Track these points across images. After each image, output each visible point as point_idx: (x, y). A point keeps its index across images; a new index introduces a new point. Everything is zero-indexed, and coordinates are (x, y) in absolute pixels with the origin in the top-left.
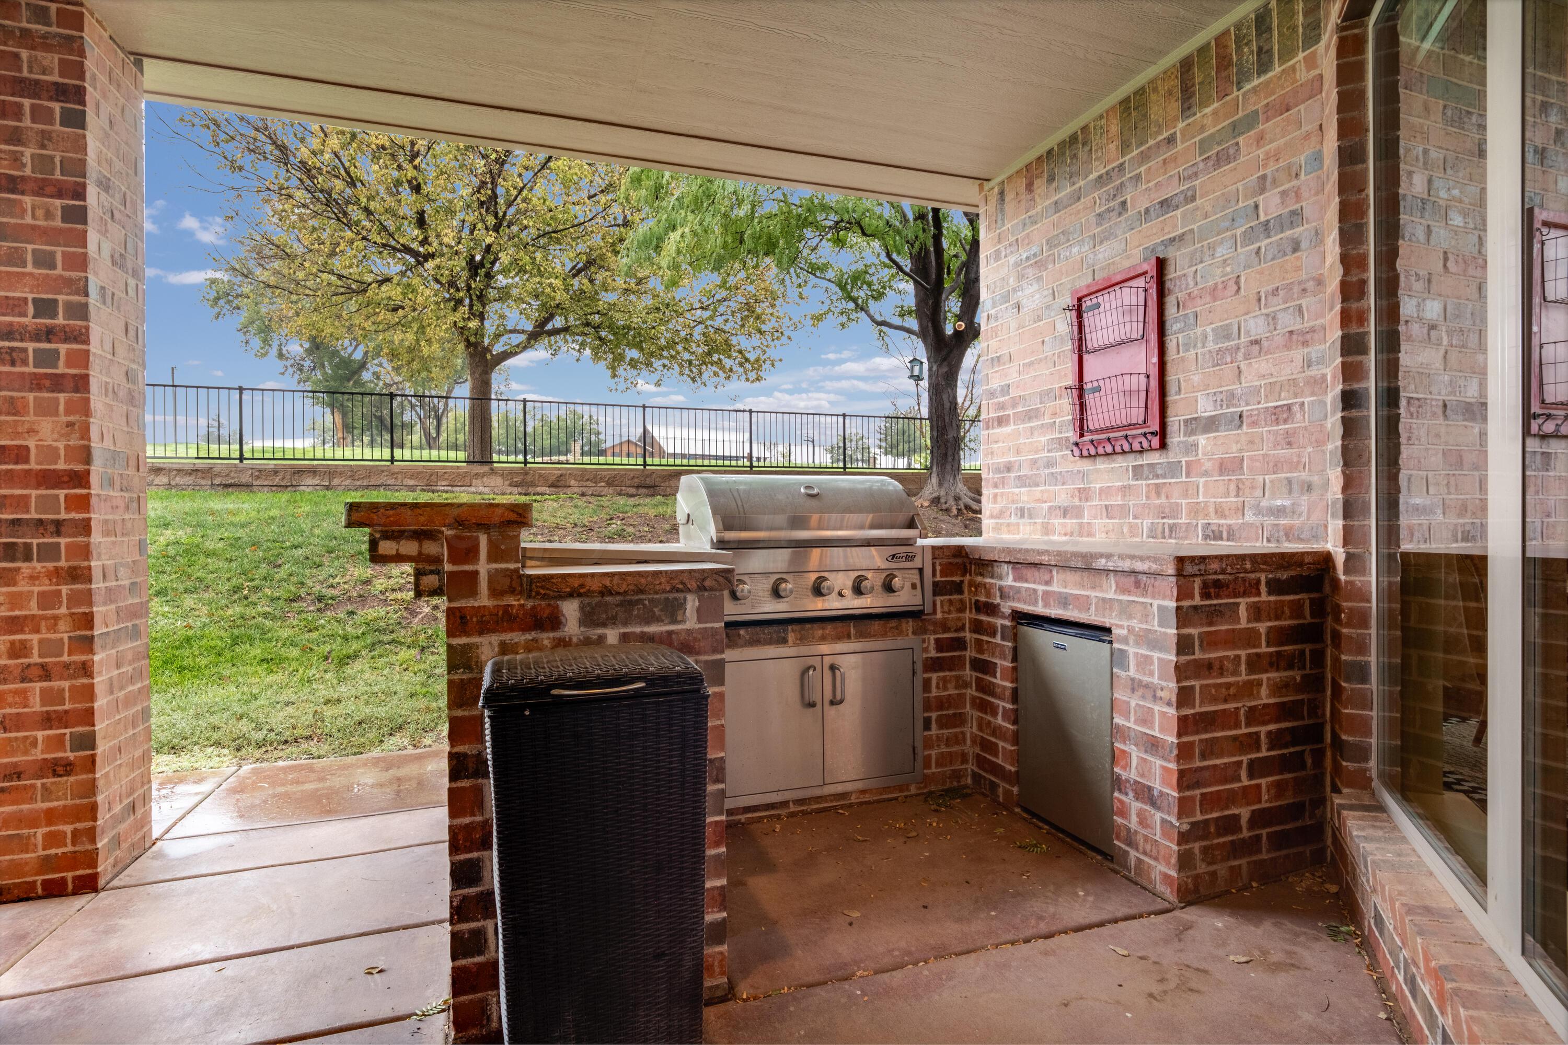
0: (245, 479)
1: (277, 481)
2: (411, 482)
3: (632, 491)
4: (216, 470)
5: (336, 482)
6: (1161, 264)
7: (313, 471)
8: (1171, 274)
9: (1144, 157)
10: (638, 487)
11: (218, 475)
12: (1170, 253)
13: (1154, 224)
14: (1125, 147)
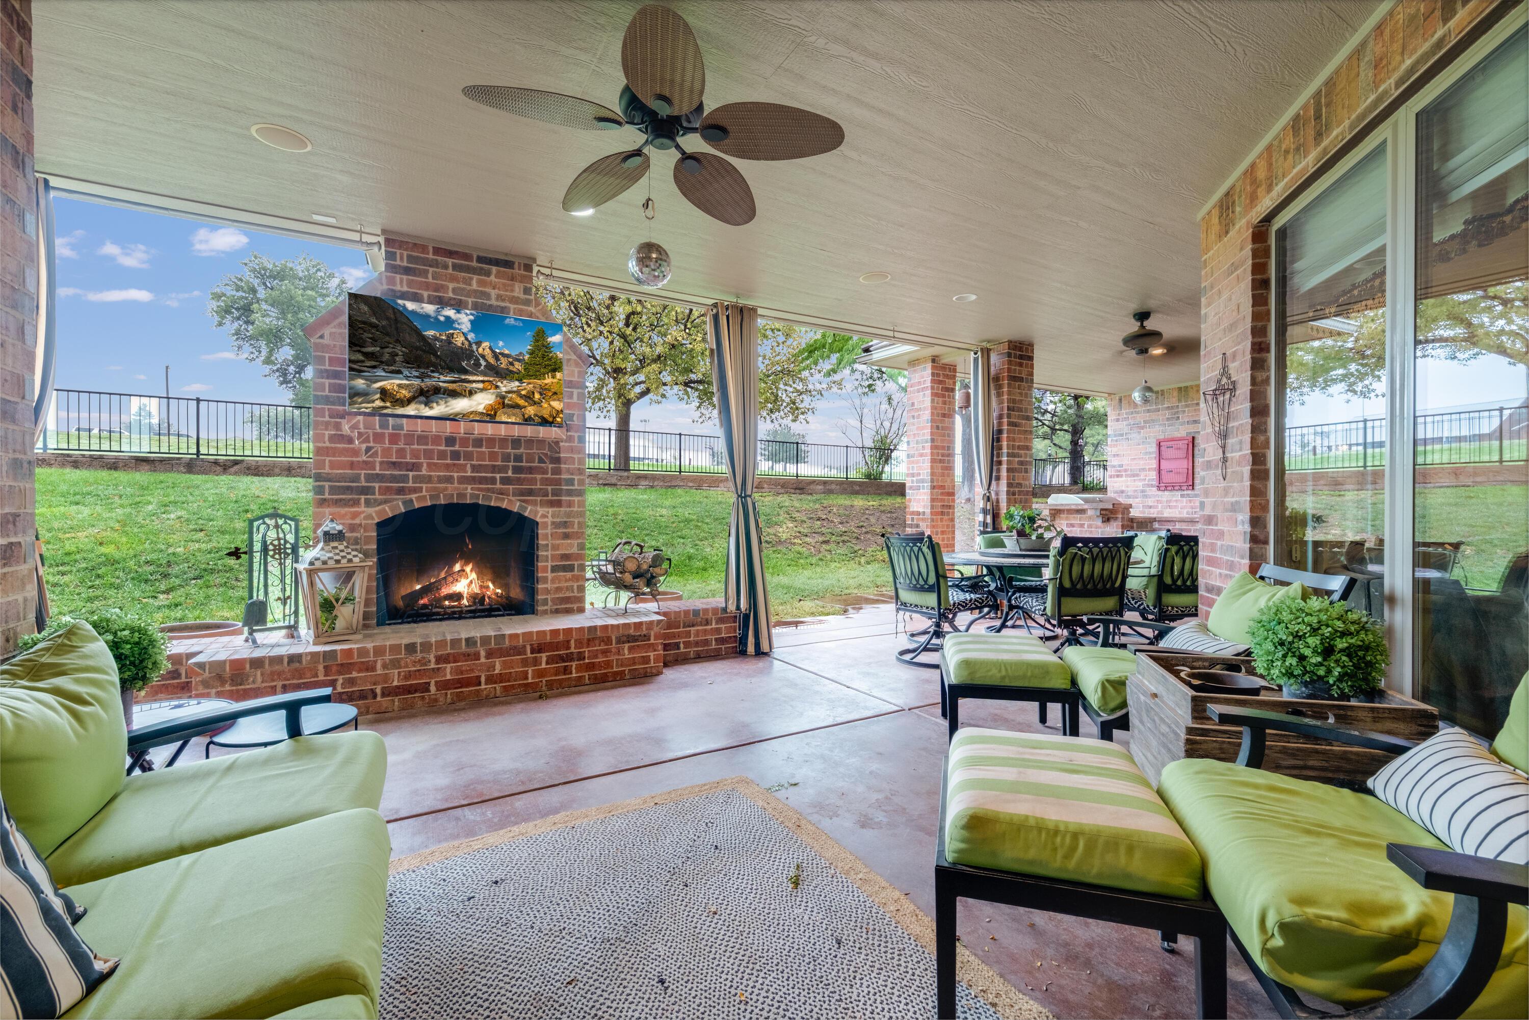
0: (614, 481)
1: (629, 483)
2: (691, 484)
3: (793, 491)
4: (600, 475)
5: (656, 483)
6: (1193, 438)
7: (645, 477)
8: (1196, 442)
9: (1187, 406)
10: (796, 489)
11: (601, 479)
12: (1196, 436)
13: (1191, 426)
14: (1180, 401)
